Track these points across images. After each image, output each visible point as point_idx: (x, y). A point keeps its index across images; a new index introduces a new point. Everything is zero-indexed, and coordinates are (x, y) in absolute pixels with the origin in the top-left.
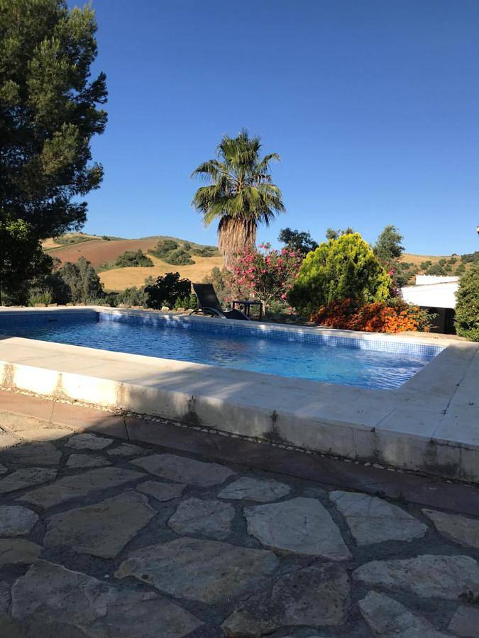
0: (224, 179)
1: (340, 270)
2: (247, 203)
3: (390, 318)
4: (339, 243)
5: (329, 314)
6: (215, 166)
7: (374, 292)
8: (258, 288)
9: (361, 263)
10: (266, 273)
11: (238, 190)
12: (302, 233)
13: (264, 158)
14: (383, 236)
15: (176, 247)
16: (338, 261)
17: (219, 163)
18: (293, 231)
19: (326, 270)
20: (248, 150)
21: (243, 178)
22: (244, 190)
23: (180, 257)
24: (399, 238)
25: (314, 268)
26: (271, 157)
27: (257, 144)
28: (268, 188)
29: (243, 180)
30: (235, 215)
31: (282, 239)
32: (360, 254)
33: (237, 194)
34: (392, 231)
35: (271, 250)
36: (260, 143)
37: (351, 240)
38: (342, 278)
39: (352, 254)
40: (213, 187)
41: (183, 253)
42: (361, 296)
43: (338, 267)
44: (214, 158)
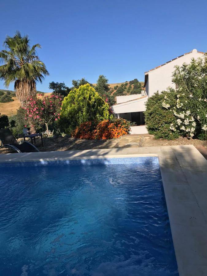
0: (11, 60)
1: (83, 105)
2: (27, 73)
3: (113, 130)
4: (80, 90)
5: (81, 132)
6: (6, 54)
7: (102, 114)
8: (42, 117)
9: (93, 100)
10: (44, 109)
11: (21, 65)
12: (61, 84)
13: (32, 47)
14: (99, 80)
15: (3, 94)
16: (81, 101)
17: (7, 51)
18: (56, 83)
19: (75, 106)
20: (22, 43)
21: (23, 59)
22: (24, 65)
23: (6, 99)
24: (107, 81)
25: (69, 106)
26: (36, 46)
27: (26, 39)
28: (37, 63)
29: (23, 60)
30: (21, 79)
31: (51, 88)
32: (91, 95)
33: (21, 68)
34: (103, 78)
35: (45, 96)
36: (28, 39)
37: (85, 88)
38: (84, 109)
39: (87, 96)
40: (5, 65)
41: (7, 96)
42: (96, 118)
43: (81, 104)
44: (4, 49)
